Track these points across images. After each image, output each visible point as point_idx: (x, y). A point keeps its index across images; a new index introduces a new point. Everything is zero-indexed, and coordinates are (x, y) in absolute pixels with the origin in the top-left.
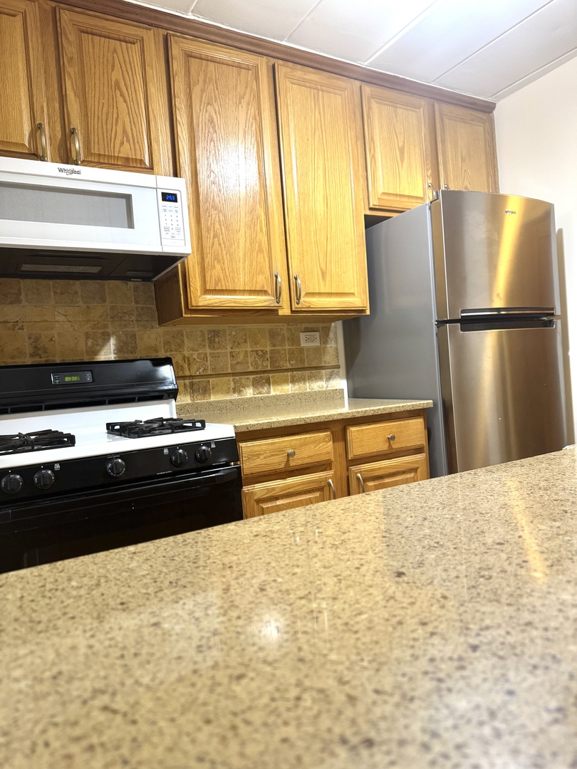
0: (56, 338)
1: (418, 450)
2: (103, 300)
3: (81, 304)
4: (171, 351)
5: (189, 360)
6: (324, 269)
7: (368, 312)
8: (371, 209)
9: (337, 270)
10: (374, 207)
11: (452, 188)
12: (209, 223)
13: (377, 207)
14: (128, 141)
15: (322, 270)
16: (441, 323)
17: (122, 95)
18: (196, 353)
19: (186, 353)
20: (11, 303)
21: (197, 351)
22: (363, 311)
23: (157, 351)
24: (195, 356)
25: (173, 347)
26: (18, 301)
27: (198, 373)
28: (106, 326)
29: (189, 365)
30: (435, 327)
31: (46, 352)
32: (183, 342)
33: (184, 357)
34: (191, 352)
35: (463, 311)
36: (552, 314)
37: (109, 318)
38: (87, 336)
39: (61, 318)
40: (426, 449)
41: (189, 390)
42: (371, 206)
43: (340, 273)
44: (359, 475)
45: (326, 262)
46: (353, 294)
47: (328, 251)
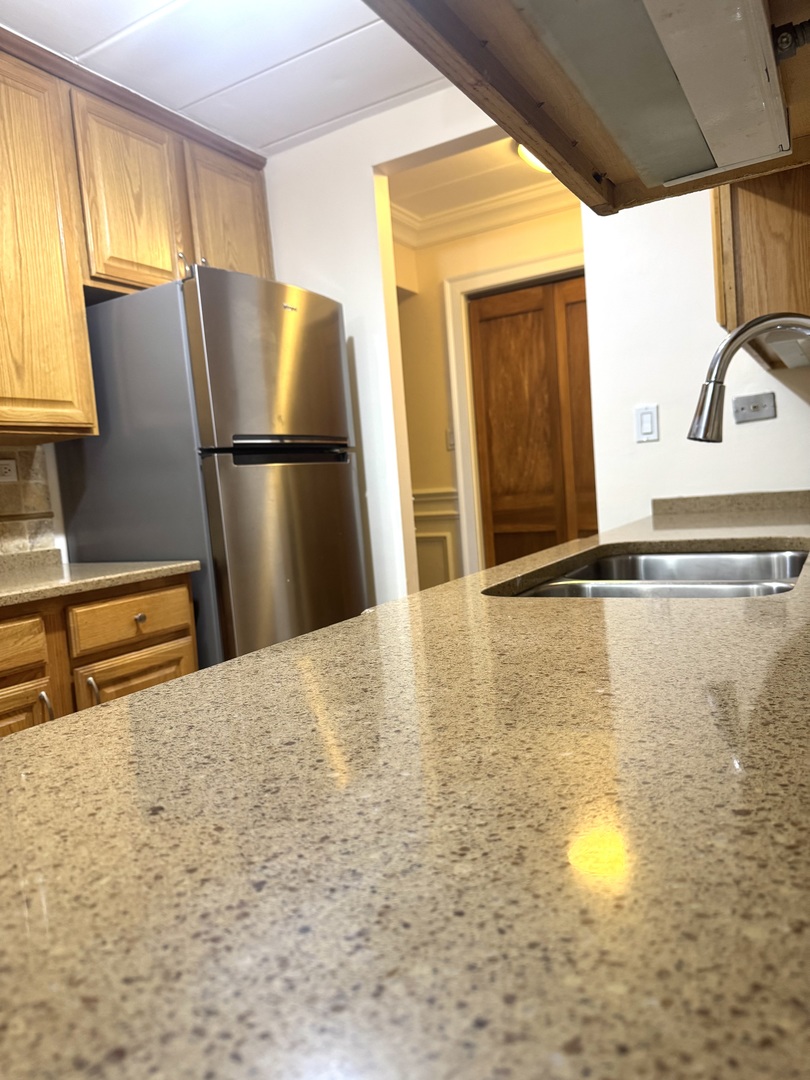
1: (180, 633)
6: (20, 361)
7: (96, 432)
8: (93, 278)
9: (42, 365)
10: (98, 275)
11: (212, 264)
13: (103, 277)
15: (15, 362)
16: (207, 452)
22: (88, 430)
30: (198, 458)
35: (236, 437)
36: (345, 446)
40: (193, 630)
42: (94, 274)
43: (47, 370)
44: (91, 679)
45: (23, 351)
46: (70, 403)
47: (25, 334)
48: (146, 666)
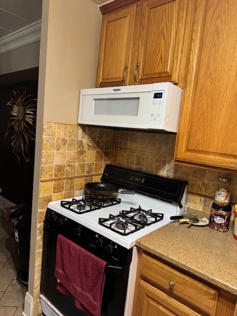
0: (145, 159)
2: (167, 144)
3: (158, 145)
4: (197, 178)
5: (206, 186)
12: (200, 105)
14: (162, 63)
17: (164, 37)
18: (212, 183)
19: (206, 181)
20: (134, 142)
21: (213, 181)
23: (188, 176)
24: (211, 185)
25: (198, 176)
26: (136, 141)
27: (210, 196)
28: (165, 157)
29: (206, 189)
31: (140, 164)
32: (205, 174)
33: (204, 183)
34: (209, 181)
37: (168, 154)
38: (157, 161)
39: (148, 151)
41: (203, 203)
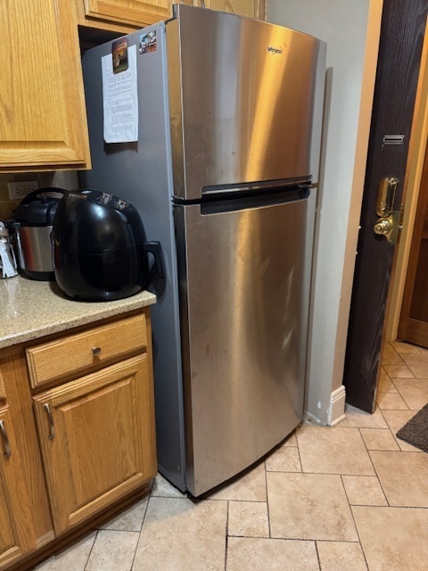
1: (141, 351)
6: (9, 106)
7: (89, 167)
8: (88, 17)
9: (34, 108)
10: (91, 15)
11: (208, 6)
13: (96, 16)
16: (178, 202)
22: (84, 165)
30: (171, 204)
35: (205, 188)
36: (310, 183)
40: (150, 349)
42: (87, 13)
43: (38, 113)
44: (47, 405)
45: (12, 95)
46: (62, 143)
47: (15, 78)
48: (102, 385)
